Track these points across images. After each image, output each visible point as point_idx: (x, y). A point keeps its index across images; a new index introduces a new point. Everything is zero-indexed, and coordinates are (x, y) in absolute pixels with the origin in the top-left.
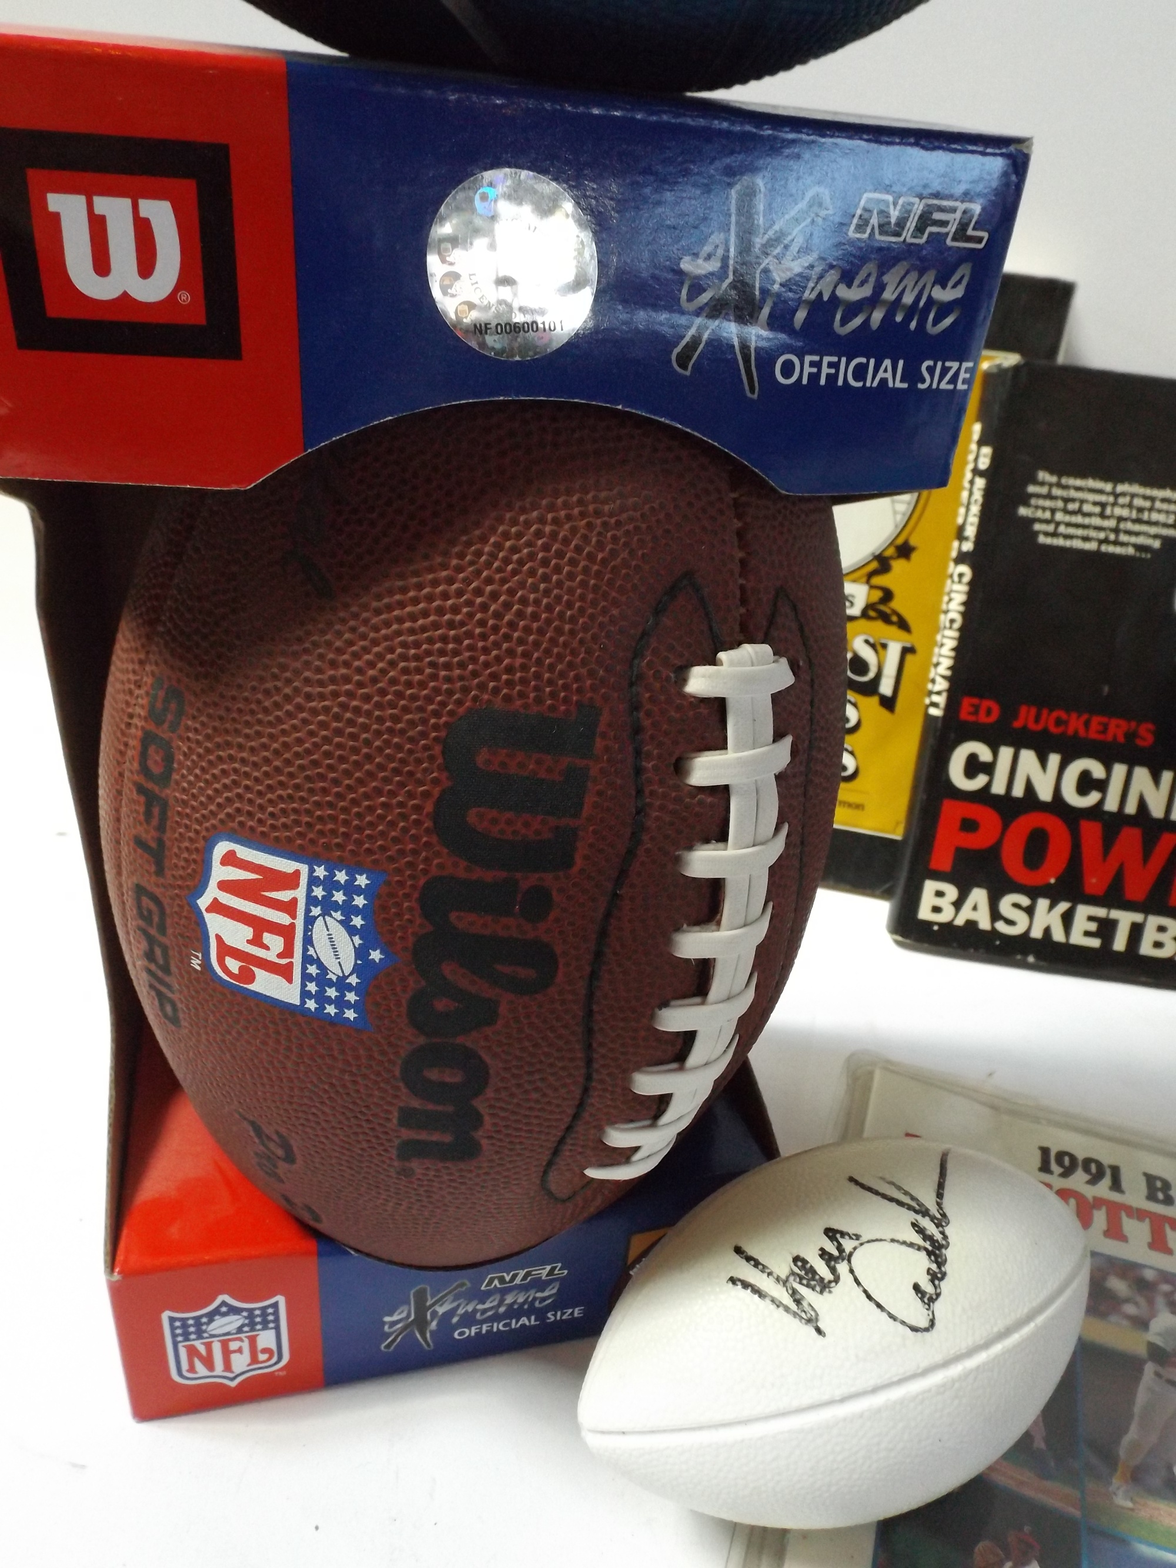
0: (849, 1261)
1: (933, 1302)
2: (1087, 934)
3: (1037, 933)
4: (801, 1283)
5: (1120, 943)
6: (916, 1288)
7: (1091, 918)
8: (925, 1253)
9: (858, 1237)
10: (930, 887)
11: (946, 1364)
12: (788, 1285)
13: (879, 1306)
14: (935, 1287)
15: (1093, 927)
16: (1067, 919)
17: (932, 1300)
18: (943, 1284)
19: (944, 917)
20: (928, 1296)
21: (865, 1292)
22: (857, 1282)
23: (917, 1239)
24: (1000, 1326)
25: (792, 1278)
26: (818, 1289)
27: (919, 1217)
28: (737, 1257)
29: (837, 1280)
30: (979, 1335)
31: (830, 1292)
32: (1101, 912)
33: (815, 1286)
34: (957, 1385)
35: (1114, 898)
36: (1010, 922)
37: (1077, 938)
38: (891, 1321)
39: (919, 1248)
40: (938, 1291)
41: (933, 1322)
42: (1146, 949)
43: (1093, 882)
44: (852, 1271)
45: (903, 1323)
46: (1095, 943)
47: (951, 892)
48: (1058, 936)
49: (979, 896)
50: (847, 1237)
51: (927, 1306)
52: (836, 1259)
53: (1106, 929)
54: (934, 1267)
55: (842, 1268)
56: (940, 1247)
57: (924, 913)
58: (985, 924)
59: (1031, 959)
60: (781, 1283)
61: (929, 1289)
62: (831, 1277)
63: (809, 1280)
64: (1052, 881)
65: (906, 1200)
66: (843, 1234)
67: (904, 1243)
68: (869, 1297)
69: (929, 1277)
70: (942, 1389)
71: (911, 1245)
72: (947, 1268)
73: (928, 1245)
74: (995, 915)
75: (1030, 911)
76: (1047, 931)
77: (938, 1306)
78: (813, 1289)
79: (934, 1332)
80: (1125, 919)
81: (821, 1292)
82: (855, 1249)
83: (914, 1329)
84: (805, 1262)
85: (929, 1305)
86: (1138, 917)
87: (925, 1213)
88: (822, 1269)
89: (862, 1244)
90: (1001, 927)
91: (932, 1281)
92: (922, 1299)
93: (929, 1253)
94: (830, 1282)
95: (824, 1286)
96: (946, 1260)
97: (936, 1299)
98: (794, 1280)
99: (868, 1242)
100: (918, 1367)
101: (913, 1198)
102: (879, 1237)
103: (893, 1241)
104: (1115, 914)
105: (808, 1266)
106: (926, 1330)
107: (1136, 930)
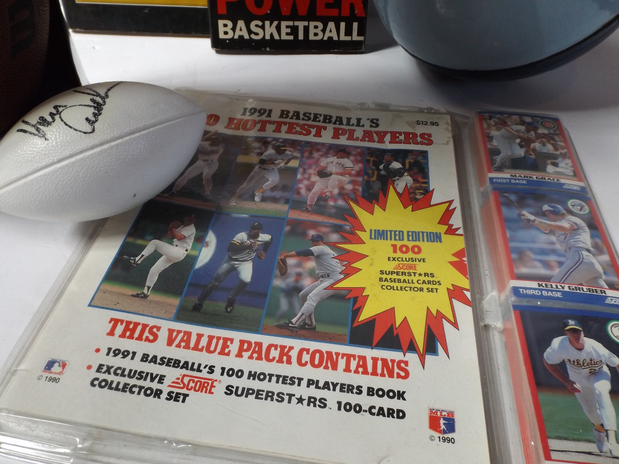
0: (60, 114)
1: (94, 123)
2: (287, 34)
3: (268, 37)
4: (40, 125)
5: (301, 37)
6: (87, 119)
7: (287, 27)
8: (93, 108)
9: (65, 106)
10: (221, 23)
11: (101, 144)
12: (36, 127)
13: (70, 127)
14: (96, 118)
15: (289, 30)
16: (278, 28)
17: (94, 122)
18: (99, 117)
19: (230, 36)
20: (92, 121)
21: (65, 123)
22: (62, 120)
23: (92, 104)
24: (128, 130)
25: (37, 124)
26: (46, 125)
27: (95, 98)
28: (23, 124)
29: (54, 120)
30: (116, 133)
31: (51, 125)
32: (291, 23)
33: (45, 125)
34: (108, 151)
35: (294, 16)
36: (257, 34)
37: (284, 37)
38: (75, 131)
39: (91, 106)
40: (97, 119)
41: (93, 130)
42: (312, 37)
43: (285, 10)
44: (60, 117)
45: (80, 131)
46: (291, 38)
47: (230, 24)
48: (276, 37)
49: (241, 24)
50: (61, 107)
51: (91, 125)
52: (55, 115)
53: (294, 30)
54: (96, 112)
55: (57, 117)
56: (101, 105)
57: (222, 36)
58: (246, 37)
59: (268, 49)
60: (33, 126)
61: (93, 119)
62: (52, 120)
63: (43, 123)
64: (269, 12)
65: (93, 93)
66: (60, 106)
67: (85, 105)
68: (66, 125)
69: (93, 115)
70: (101, 152)
71: (88, 106)
72: (103, 112)
73: (95, 105)
74: (250, 32)
75: (263, 27)
76: (272, 35)
77: (96, 125)
78: (44, 126)
79: (94, 133)
80: (301, 25)
81: (47, 126)
82: (63, 110)
83: (85, 133)
84: (43, 118)
85: (92, 124)
86: (306, 23)
87: (98, 95)
88: (49, 119)
89: (66, 108)
90: (253, 36)
91: (94, 116)
92: (89, 123)
93: (95, 107)
94: (51, 122)
95: (49, 124)
96: (103, 109)
97: (96, 122)
98: (38, 125)
99: (69, 107)
100: (88, 146)
101: (95, 91)
102: (74, 105)
103: (80, 105)
104: (296, 23)
105: (44, 118)
106: (91, 133)
107: (306, 29)
